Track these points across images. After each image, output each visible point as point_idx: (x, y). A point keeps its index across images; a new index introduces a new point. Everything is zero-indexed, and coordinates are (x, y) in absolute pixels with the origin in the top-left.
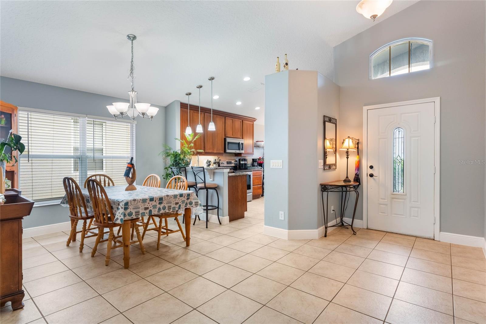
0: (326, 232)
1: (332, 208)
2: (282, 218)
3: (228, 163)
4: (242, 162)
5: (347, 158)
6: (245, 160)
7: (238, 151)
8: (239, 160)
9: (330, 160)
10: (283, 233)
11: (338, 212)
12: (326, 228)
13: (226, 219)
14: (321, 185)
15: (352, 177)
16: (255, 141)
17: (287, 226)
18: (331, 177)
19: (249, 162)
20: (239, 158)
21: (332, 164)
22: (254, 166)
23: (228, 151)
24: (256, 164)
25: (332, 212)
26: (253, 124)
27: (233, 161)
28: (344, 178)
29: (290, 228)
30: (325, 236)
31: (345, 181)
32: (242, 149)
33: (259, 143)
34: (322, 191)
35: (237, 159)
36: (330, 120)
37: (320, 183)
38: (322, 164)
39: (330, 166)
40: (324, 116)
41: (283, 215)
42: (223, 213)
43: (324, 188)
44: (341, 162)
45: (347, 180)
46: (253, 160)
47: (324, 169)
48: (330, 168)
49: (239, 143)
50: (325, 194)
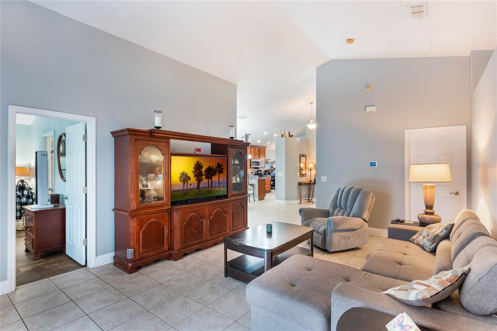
0: (301, 202)
1: (304, 193)
2: (283, 196)
3: (251, 173)
4: (259, 172)
5: (311, 171)
6: (261, 171)
7: (257, 166)
8: (258, 171)
9: (304, 172)
10: (283, 202)
11: (307, 195)
12: (301, 200)
13: (257, 199)
14: (299, 183)
15: (313, 180)
16: (266, 159)
17: (285, 199)
18: (303, 180)
19: (263, 172)
20: (258, 170)
21: (304, 174)
22: (266, 174)
23: (252, 166)
24: (267, 173)
25: (304, 195)
26: (265, 150)
27: (254, 172)
28: (309, 180)
29: (286, 200)
30: (300, 203)
31: (310, 181)
32: (260, 165)
33: (268, 161)
34: (299, 185)
35: (256, 170)
36: (303, 156)
37: (298, 182)
38: (299, 174)
39: (303, 175)
40: (300, 155)
41: (283, 195)
42: (256, 196)
43: (300, 184)
44: (308, 173)
45: (311, 181)
46: (265, 171)
47: (300, 176)
48: (303, 176)
49: (258, 162)
50: (300, 186)
